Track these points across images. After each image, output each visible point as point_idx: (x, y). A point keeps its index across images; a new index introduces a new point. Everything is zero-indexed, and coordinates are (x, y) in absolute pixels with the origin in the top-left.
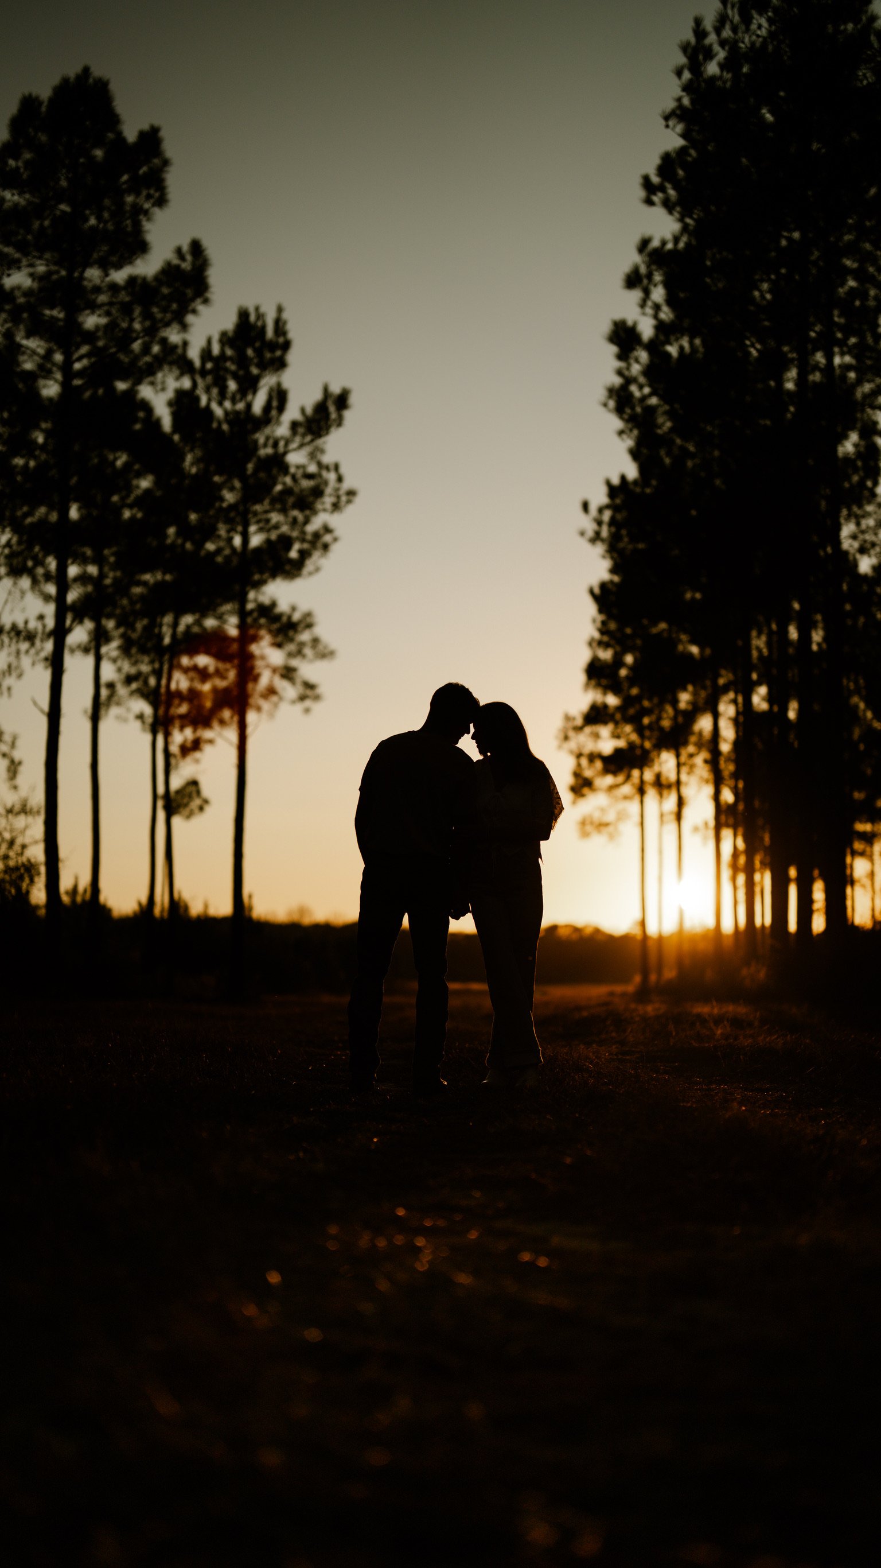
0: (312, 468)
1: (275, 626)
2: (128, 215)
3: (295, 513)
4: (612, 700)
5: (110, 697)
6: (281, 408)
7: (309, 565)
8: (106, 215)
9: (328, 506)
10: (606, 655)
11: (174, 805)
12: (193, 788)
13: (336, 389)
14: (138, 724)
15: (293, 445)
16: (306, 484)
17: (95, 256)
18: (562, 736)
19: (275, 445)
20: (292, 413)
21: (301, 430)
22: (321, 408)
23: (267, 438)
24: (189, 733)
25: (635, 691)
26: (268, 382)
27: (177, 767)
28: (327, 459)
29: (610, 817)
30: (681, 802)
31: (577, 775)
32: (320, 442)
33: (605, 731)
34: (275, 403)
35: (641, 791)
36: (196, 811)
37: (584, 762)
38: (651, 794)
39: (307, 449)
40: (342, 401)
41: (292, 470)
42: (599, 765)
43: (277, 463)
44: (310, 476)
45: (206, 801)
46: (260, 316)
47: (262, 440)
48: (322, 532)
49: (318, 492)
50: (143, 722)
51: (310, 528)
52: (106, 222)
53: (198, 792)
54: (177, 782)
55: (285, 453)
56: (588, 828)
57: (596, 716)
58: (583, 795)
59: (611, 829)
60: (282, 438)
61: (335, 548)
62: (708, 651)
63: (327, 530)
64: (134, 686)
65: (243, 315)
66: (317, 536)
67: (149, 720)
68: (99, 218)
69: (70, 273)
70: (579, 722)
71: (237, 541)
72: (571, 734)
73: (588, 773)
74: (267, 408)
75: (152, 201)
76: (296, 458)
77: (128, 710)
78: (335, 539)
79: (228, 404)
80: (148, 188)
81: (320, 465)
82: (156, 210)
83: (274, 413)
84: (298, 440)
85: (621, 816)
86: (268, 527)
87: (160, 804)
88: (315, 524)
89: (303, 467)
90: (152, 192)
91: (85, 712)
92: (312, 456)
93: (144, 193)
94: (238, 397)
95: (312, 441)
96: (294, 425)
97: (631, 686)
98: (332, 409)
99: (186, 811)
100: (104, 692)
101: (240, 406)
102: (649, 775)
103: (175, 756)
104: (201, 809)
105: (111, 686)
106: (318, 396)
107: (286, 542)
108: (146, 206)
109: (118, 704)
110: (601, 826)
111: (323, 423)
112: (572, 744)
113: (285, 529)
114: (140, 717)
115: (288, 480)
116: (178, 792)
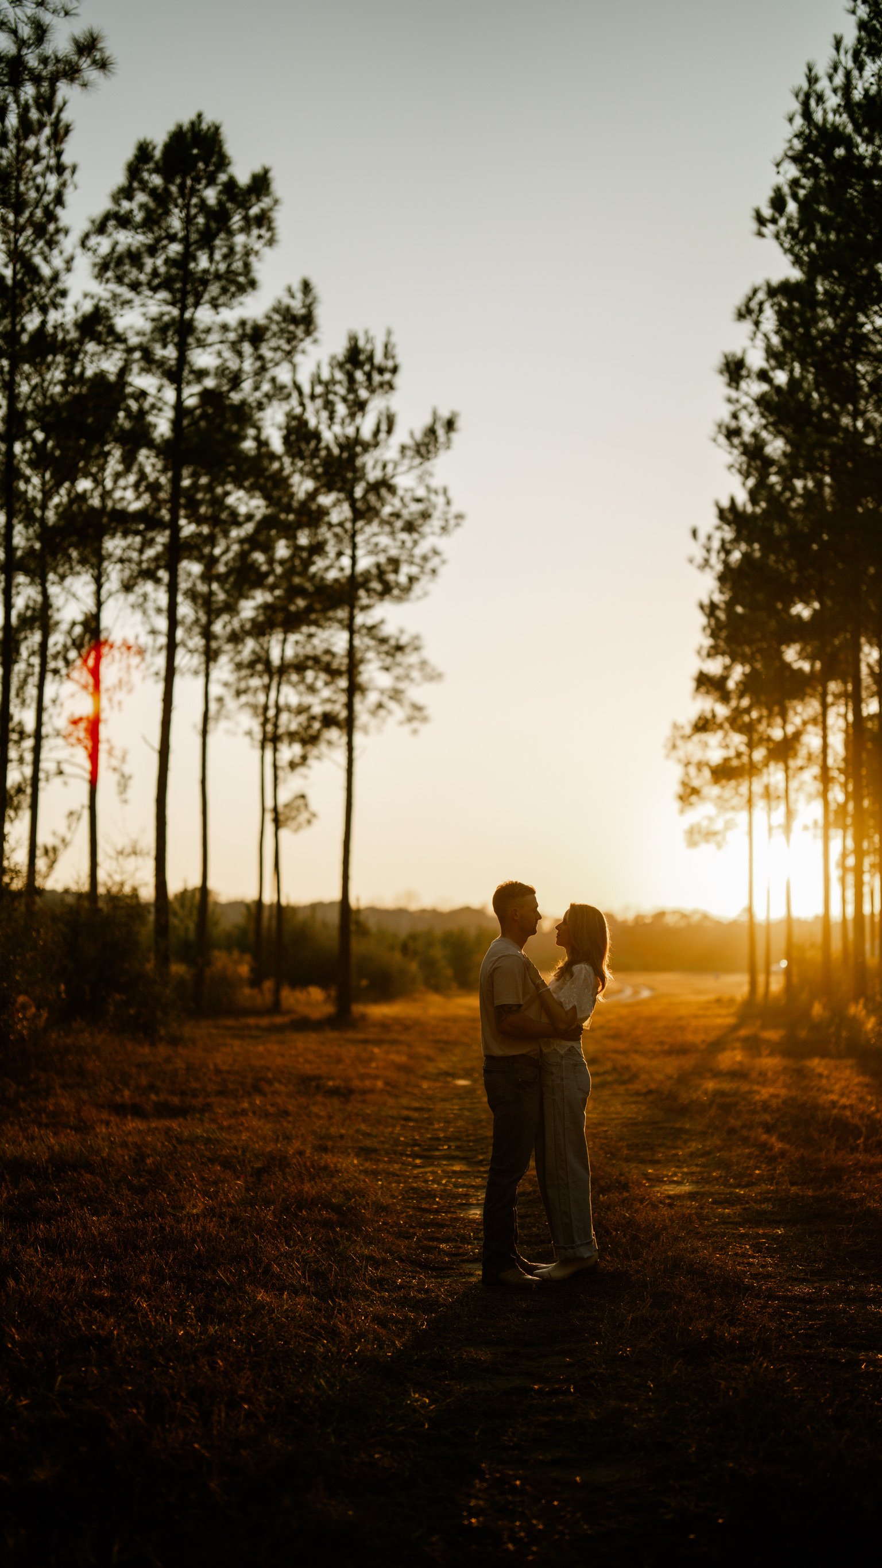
0: (421, 492)
1: (385, 648)
2: (238, 257)
3: (404, 536)
4: (722, 711)
5: (219, 712)
6: (389, 431)
7: (417, 588)
8: (218, 256)
9: (437, 530)
10: (714, 667)
11: (281, 818)
12: (300, 802)
13: (445, 414)
14: (247, 740)
15: (401, 469)
16: (415, 507)
17: (206, 297)
18: (670, 745)
19: (384, 467)
20: (401, 436)
21: (409, 453)
22: (431, 431)
23: (376, 462)
24: (297, 749)
25: (745, 702)
26: (376, 405)
27: (285, 781)
28: (435, 483)
29: (719, 825)
30: (790, 814)
31: (684, 784)
32: (428, 465)
33: (714, 739)
34: (384, 427)
35: (750, 802)
36: (304, 824)
37: (692, 770)
38: (760, 804)
39: (416, 472)
40: (450, 425)
41: (400, 492)
42: (707, 773)
43: (384, 486)
44: (418, 500)
45: (314, 815)
46: (368, 340)
47: (370, 464)
48: (430, 555)
49: (425, 516)
50: (252, 738)
51: (418, 551)
52: (218, 263)
53: (306, 806)
54: (284, 797)
55: (393, 477)
56: (696, 837)
57: (703, 725)
58: (691, 804)
59: (719, 838)
60: (391, 461)
61: (443, 571)
62: (818, 665)
63: (436, 552)
64: (244, 699)
65: (354, 339)
66: (425, 558)
67: (259, 736)
68: (211, 259)
69: (183, 310)
70: (688, 730)
71: (346, 561)
72: (679, 742)
73: (696, 783)
74: (377, 432)
75: (262, 241)
76: (405, 481)
77: (237, 724)
78: (444, 562)
79: (337, 429)
80: (260, 226)
81: (428, 488)
82: (266, 252)
83: (382, 435)
84: (406, 462)
85: (729, 825)
86: (376, 550)
87: (269, 817)
88: (424, 547)
89: (412, 490)
90: (263, 232)
91: (195, 726)
92: (421, 478)
93: (255, 232)
94: (347, 421)
95: (421, 464)
96: (403, 448)
97: (741, 696)
98: (441, 432)
99: (293, 824)
100: (213, 706)
101: (350, 431)
102: (758, 786)
103: (283, 768)
104: (309, 822)
105: (220, 700)
106: (426, 420)
107: (395, 563)
108: (258, 246)
109: (227, 718)
110: (709, 835)
111: (431, 448)
112: (681, 753)
113: (394, 552)
114: (249, 733)
115: (397, 502)
116: (286, 806)
